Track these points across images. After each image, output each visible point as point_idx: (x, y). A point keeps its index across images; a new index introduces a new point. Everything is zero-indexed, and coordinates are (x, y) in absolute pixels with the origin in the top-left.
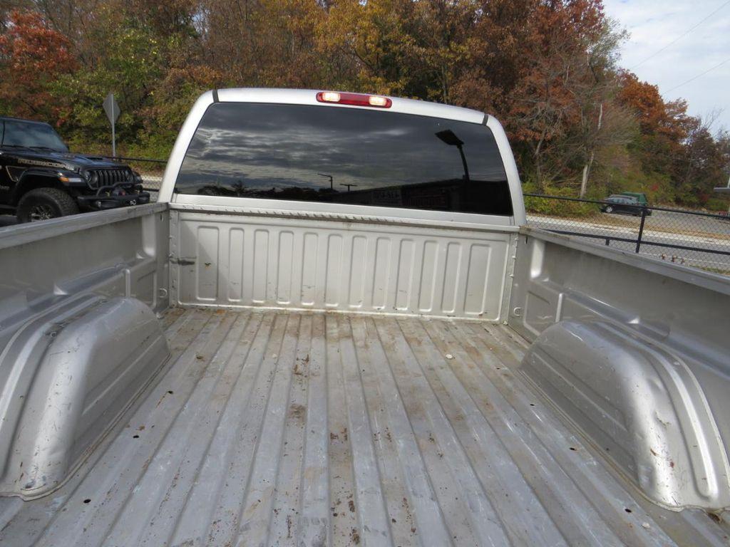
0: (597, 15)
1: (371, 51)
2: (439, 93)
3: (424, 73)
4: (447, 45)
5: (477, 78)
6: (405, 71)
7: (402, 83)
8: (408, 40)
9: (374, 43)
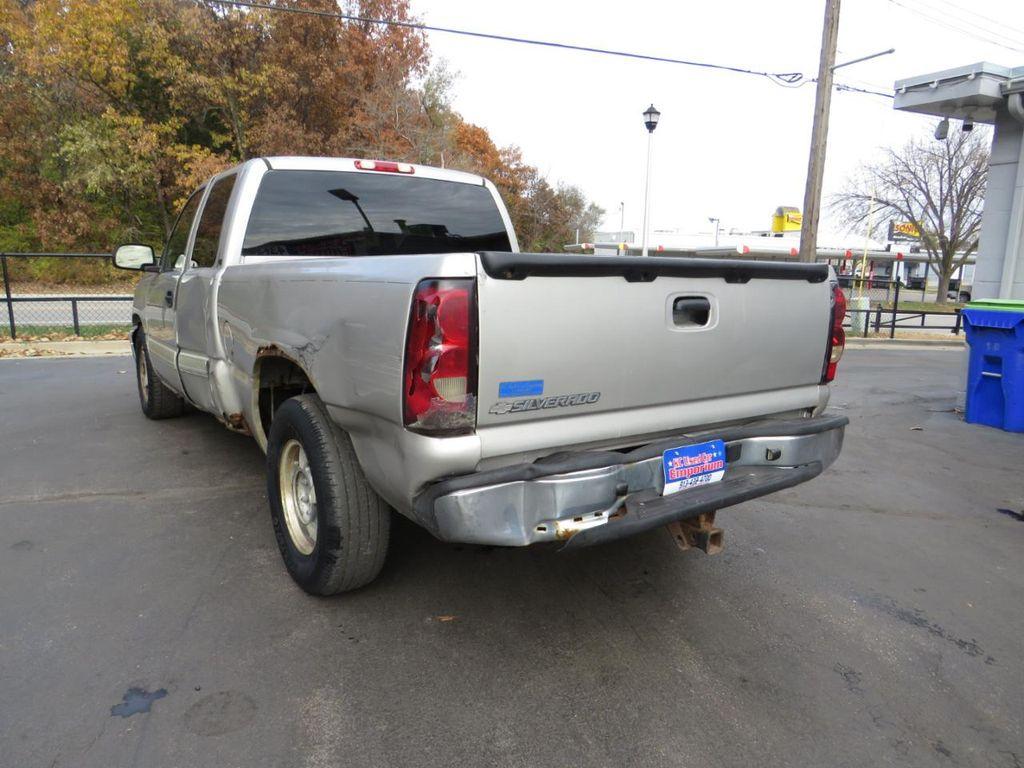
0: (421, 45)
1: (120, 77)
2: (230, 139)
3: (205, 111)
4: (231, 72)
5: (286, 120)
6: (177, 108)
7: (172, 125)
8: (179, 64)
9: (125, 66)
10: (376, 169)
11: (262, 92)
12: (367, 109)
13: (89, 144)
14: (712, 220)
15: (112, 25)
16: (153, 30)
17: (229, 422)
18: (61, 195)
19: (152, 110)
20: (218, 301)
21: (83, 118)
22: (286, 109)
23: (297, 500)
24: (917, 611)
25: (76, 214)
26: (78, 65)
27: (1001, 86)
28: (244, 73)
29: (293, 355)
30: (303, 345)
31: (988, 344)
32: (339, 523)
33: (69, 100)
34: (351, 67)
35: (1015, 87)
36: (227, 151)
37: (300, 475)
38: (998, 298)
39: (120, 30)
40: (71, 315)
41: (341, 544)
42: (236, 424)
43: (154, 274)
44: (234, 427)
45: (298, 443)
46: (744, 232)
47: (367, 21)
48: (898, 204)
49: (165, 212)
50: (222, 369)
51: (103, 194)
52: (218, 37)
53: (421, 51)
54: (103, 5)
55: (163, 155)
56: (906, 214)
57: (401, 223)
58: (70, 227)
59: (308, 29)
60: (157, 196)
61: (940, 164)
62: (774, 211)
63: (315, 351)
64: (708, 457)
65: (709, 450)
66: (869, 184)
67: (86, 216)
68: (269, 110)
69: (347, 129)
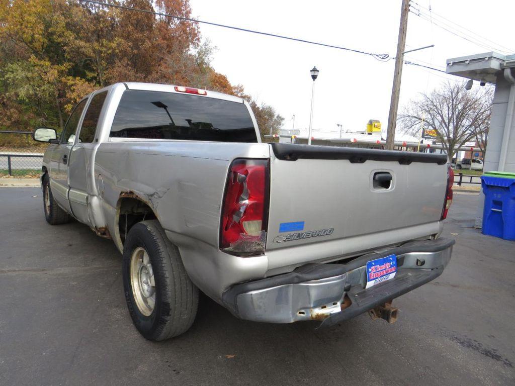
0: (196, 32)
1: (39, 41)
2: (96, 75)
3: (83, 60)
4: (98, 41)
5: (126, 67)
6: (69, 58)
7: (65, 66)
8: (70, 35)
9: (41, 35)
10: (186, 92)
11: (113, 51)
12: (168, 63)
13: (21, 74)
14: (338, 125)
15: (36, 13)
16: (57, 16)
17: (98, 231)
18: (5, 100)
19: (55, 58)
20: (95, 161)
21: (18, 61)
22: (126, 61)
23: (141, 282)
24: (494, 350)
25: (12, 110)
26: (17, 33)
27: (501, 64)
28: (105, 42)
29: (144, 198)
30: (152, 193)
31: (495, 195)
32: (170, 301)
33: (11, 51)
34: (160, 41)
35: (508, 65)
36: (94, 81)
37: (143, 268)
38: (497, 171)
39: (39, 16)
40: (7, 164)
41: (170, 314)
42: (102, 232)
43: (56, 145)
44: (101, 234)
45: (143, 249)
46: (353, 132)
47: (170, 18)
48: (428, 121)
49: (60, 111)
50: (95, 201)
51: (27, 100)
52: (91, 22)
53: (196, 35)
54: (31, 3)
55: (60, 82)
56: (432, 125)
57: (189, 121)
58: (8, 117)
59: (138, 21)
60: (56, 103)
61: (448, 102)
62: (368, 122)
63: (160, 197)
64: (388, 265)
65: (389, 261)
66: (415, 110)
67: (17, 112)
68: (117, 61)
69: (157, 72)
